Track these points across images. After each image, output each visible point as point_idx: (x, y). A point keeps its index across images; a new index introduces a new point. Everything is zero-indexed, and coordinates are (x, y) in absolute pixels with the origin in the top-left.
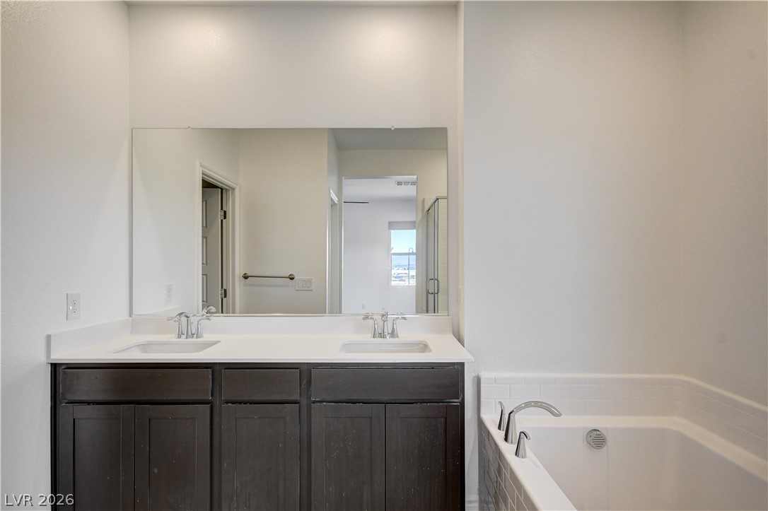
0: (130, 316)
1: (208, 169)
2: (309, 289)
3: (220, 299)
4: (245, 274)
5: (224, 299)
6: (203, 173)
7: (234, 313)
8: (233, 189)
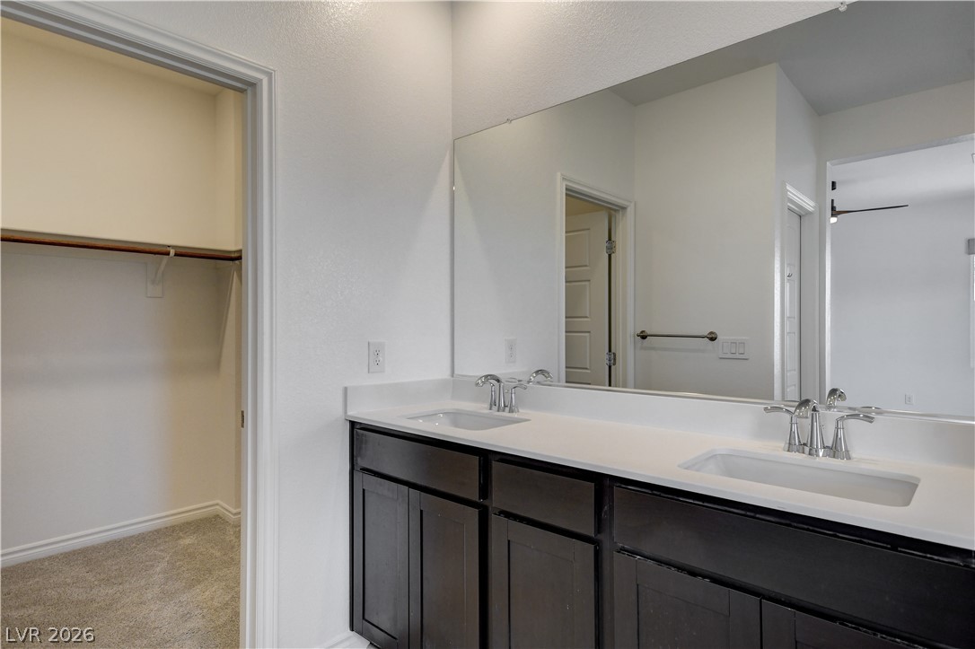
0: (453, 376)
1: (575, 182)
2: (741, 356)
3: (607, 367)
4: (642, 332)
5: (613, 367)
6: (567, 189)
7: (626, 387)
8: (624, 208)
